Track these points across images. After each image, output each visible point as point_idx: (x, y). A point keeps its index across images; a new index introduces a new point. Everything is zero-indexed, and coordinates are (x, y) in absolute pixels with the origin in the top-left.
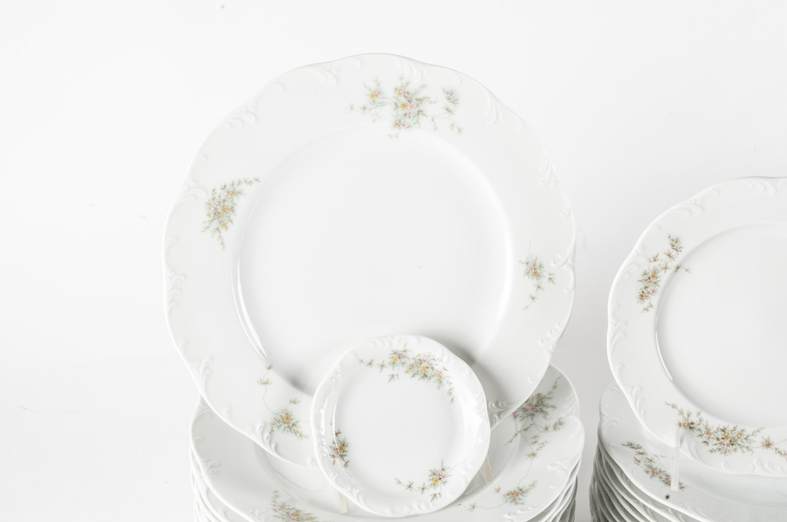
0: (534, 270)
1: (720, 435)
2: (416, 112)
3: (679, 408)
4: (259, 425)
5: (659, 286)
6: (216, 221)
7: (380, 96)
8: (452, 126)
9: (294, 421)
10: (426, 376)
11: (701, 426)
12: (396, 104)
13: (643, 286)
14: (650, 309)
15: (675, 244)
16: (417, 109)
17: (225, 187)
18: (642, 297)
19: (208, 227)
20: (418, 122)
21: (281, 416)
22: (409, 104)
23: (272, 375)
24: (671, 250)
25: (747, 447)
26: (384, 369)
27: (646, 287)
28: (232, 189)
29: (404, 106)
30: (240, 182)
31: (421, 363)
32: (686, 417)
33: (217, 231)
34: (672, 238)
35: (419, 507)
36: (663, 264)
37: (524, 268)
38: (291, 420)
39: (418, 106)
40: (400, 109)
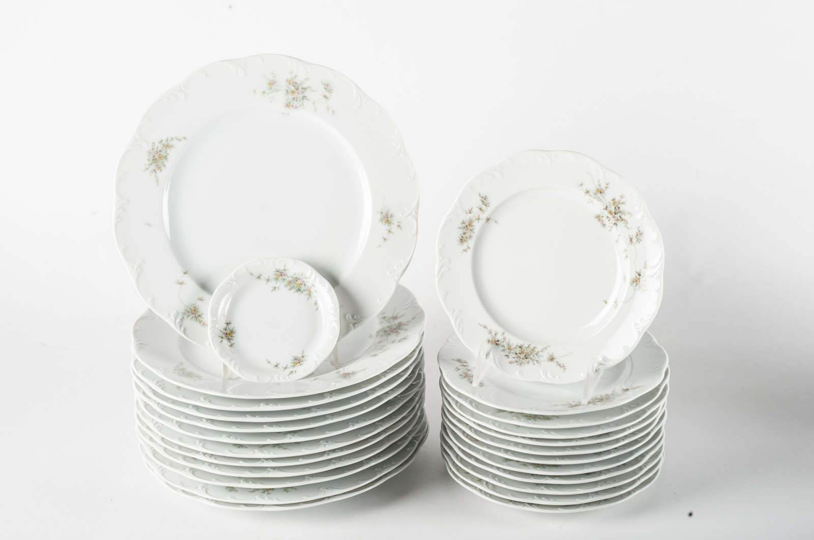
0: (387, 219)
1: (518, 350)
2: (301, 97)
3: (489, 329)
4: (173, 313)
5: (474, 233)
6: (153, 165)
7: (275, 84)
8: (328, 108)
9: (200, 313)
10: (300, 290)
11: (505, 344)
12: (287, 91)
13: (462, 232)
14: (468, 250)
15: (484, 200)
16: (302, 95)
17: (161, 141)
18: (462, 240)
19: (148, 168)
20: (303, 104)
21: (190, 309)
22: (296, 91)
23: (187, 279)
24: (482, 205)
25: (537, 361)
26: (269, 282)
27: (465, 233)
28: (166, 144)
29: (293, 92)
30: (172, 139)
31: (297, 281)
32: (494, 336)
33: (154, 172)
34: (481, 196)
35: (278, 378)
36: (476, 217)
37: (379, 216)
38: (198, 312)
39: (303, 93)
40: (290, 94)
